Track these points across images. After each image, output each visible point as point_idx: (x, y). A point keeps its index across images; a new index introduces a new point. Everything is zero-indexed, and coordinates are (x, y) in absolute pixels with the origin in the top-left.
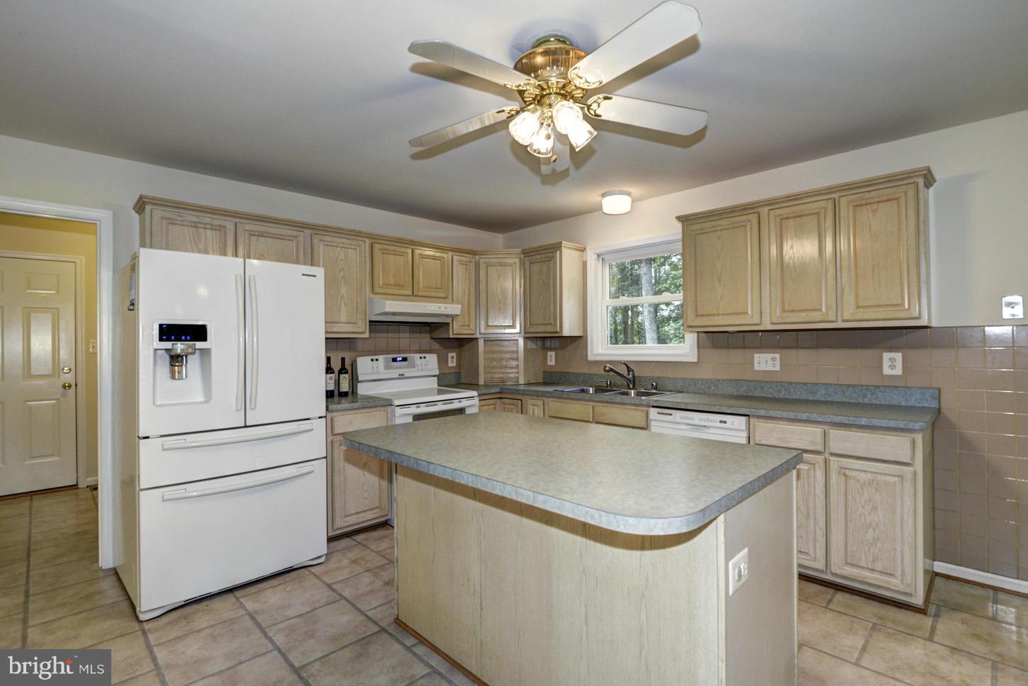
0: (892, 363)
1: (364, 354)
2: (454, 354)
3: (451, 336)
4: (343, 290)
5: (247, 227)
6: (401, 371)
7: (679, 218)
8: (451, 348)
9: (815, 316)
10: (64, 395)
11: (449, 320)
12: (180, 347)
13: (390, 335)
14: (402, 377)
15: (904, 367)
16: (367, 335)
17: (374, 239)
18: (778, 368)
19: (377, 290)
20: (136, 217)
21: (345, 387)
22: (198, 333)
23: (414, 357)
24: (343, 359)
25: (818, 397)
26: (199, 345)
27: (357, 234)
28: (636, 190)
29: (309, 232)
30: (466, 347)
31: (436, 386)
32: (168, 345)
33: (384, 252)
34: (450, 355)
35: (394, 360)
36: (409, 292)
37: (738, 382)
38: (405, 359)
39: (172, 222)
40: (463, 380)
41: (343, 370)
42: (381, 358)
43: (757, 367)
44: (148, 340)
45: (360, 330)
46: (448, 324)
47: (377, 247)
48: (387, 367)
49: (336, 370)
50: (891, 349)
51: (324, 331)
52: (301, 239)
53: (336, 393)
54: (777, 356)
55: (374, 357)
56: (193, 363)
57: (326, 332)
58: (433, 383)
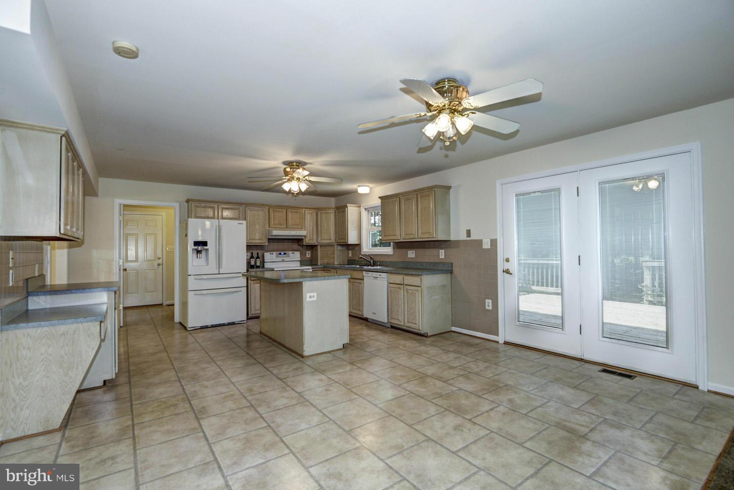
0: (442, 254)
1: (267, 251)
2: (309, 252)
3: (304, 244)
4: (257, 227)
5: (222, 206)
6: (283, 259)
7: (379, 197)
8: (307, 249)
9: (412, 236)
10: (158, 268)
11: (303, 238)
12: (200, 248)
13: (280, 244)
14: (283, 261)
15: (445, 255)
16: (267, 244)
17: (270, 207)
18: (414, 257)
19: (271, 226)
20: (186, 204)
21: (258, 264)
22: (205, 244)
23: (289, 253)
24: (258, 253)
25: (424, 267)
26: (205, 247)
27: (262, 205)
28: (371, 185)
29: (244, 206)
30: (314, 249)
31: (299, 265)
32: (196, 247)
33: (274, 211)
34: (307, 252)
35: (280, 254)
36: (285, 227)
37: (403, 262)
38: (285, 254)
39: (197, 207)
40: (313, 263)
41: (258, 257)
42: (274, 253)
43: (409, 256)
44: (191, 247)
45: (264, 242)
46: (303, 239)
47: (271, 209)
48: (276, 257)
49: (255, 258)
50: (442, 249)
51: (246, 242)
52: (241, 209)
53: (255, 266)
54: (414, 252)
55: (272, 253)
56: (204, 253)
57: (247, 243)
58: (298, 264)
